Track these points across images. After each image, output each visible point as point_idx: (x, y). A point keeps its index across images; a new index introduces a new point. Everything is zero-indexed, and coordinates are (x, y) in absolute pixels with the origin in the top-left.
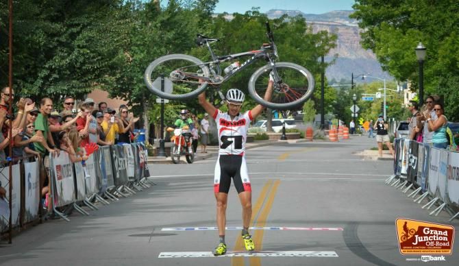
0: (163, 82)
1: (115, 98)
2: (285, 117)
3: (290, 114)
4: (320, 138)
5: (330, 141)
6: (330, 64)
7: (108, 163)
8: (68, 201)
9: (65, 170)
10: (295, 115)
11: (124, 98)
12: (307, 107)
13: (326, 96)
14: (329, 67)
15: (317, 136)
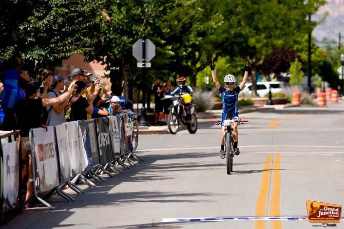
0: (144, 45)
1: (92, 62)
2: (269, 80)
3: (274, 77)
4: (309, 103)
5: (318, 106)
6: (320, 23)
7: (93, 138)
8: (50, 185)
9: (47, 149)
10: (280, 78)
11: (101, 62)
12: (294, 70)
13: (313, 57)
14: (318, 26)
15: (305, 101)
